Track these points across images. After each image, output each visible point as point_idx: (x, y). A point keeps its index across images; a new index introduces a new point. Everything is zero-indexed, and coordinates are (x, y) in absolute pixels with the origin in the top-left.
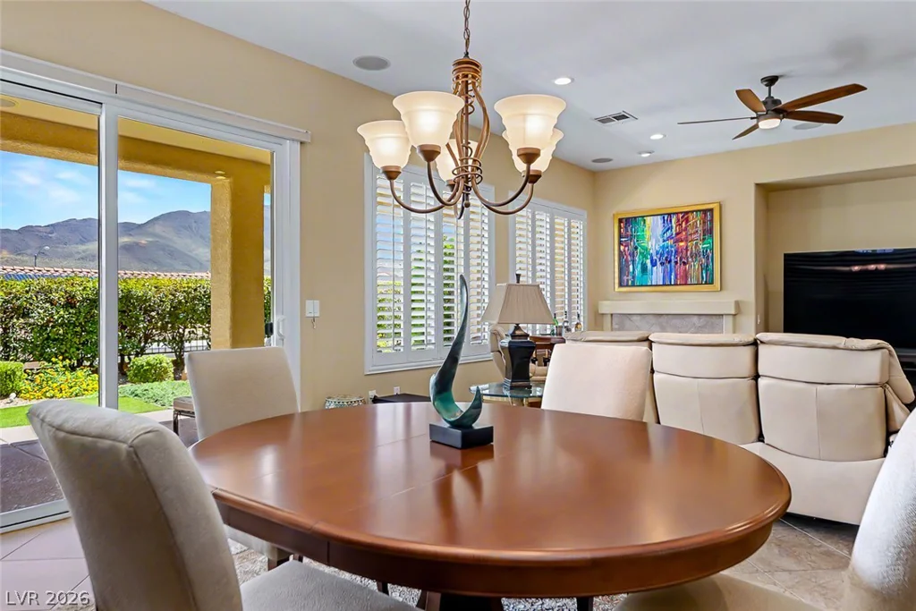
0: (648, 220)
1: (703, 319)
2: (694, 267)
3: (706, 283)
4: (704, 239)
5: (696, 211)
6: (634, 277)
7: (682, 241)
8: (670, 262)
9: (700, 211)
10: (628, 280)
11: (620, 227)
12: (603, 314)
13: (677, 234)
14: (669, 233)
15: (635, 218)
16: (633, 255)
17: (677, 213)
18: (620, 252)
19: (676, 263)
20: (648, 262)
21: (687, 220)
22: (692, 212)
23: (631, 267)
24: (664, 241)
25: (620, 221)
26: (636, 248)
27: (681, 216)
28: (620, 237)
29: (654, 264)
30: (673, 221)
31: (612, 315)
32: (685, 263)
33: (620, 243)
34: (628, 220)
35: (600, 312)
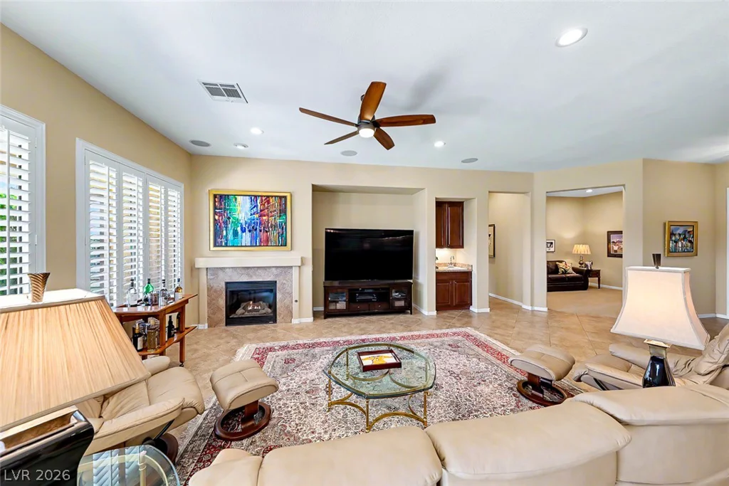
0: (239, 198)
1: (279, 270)
2: (273, 234)
3: (281, 246)
4: (280, 216)
5: (275, 196)
6: (227, 240)
7: (264, 216)
8: (256, 230)
9: (277, 196)
10: (222, 242)
11: (215, 202)
12: (199, 269)
13: (261, 211)
14: (255, 209)
15: (228, 195)
16: (226, 223)
17: (262, 196)
18: (215, 220)
19: (261, 231)
20: (239, 229)
21: (268, 202)
22: (272, 197)
23: (224, 232)
24: (251, 215)
25: (215, 196)
26: (229, 218)
27: (264, 198)
28: (215, 208)
29: (243, 231)
30: (258, 201)
31: (207, 268)
32: (267, 232)
33: (215, 213)
34: (221, 196)
35: (196, 267)
